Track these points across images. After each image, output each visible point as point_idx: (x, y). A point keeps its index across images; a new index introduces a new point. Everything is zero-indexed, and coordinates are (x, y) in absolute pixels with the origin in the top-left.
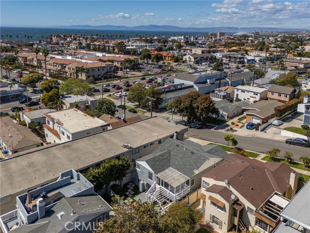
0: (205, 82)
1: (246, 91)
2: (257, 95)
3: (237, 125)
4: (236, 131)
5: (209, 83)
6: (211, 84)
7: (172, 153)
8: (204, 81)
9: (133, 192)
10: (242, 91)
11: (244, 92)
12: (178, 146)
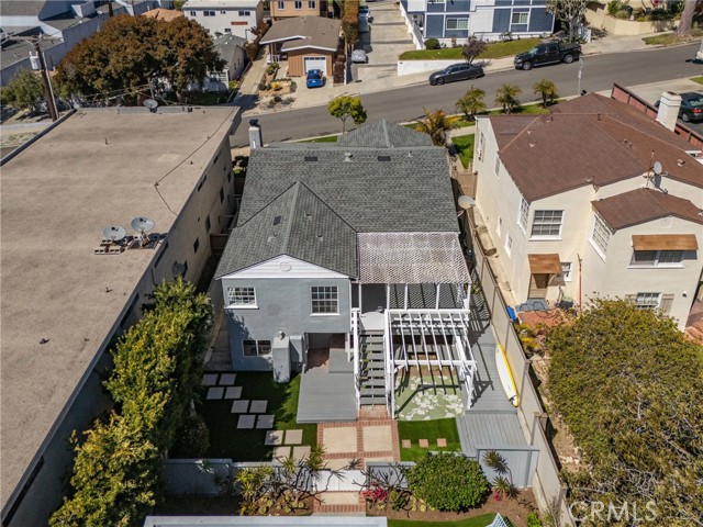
0: (70, 14)
1: (218, 9)
2: (248, 14)
3: (278, 89)
4: (292, 100)
5: (80, 14)
6: (88, 17)
7: (317, 188)
8: (65, 10)
9: (260, 405)
10: (206, 14)
11: (213, 14)
12: (315, 159)
